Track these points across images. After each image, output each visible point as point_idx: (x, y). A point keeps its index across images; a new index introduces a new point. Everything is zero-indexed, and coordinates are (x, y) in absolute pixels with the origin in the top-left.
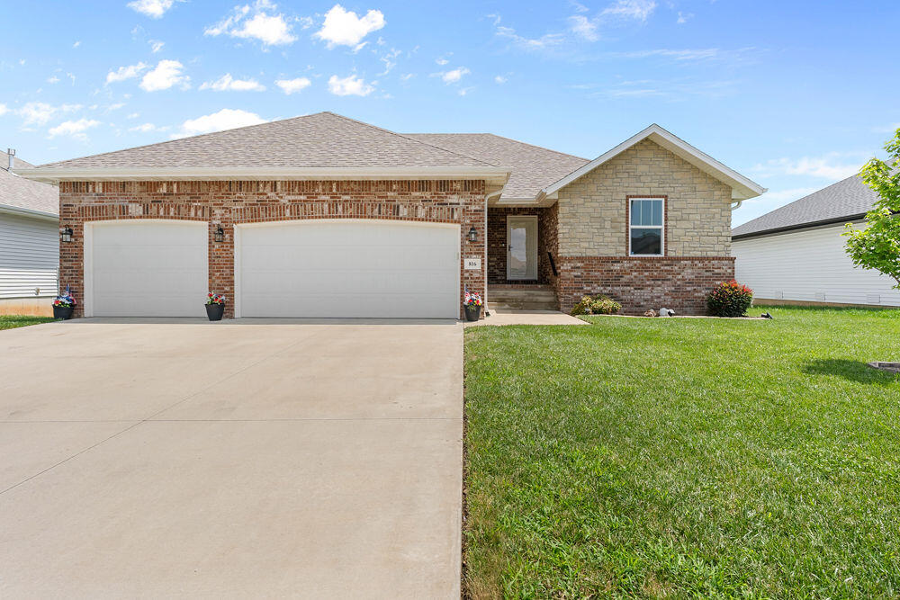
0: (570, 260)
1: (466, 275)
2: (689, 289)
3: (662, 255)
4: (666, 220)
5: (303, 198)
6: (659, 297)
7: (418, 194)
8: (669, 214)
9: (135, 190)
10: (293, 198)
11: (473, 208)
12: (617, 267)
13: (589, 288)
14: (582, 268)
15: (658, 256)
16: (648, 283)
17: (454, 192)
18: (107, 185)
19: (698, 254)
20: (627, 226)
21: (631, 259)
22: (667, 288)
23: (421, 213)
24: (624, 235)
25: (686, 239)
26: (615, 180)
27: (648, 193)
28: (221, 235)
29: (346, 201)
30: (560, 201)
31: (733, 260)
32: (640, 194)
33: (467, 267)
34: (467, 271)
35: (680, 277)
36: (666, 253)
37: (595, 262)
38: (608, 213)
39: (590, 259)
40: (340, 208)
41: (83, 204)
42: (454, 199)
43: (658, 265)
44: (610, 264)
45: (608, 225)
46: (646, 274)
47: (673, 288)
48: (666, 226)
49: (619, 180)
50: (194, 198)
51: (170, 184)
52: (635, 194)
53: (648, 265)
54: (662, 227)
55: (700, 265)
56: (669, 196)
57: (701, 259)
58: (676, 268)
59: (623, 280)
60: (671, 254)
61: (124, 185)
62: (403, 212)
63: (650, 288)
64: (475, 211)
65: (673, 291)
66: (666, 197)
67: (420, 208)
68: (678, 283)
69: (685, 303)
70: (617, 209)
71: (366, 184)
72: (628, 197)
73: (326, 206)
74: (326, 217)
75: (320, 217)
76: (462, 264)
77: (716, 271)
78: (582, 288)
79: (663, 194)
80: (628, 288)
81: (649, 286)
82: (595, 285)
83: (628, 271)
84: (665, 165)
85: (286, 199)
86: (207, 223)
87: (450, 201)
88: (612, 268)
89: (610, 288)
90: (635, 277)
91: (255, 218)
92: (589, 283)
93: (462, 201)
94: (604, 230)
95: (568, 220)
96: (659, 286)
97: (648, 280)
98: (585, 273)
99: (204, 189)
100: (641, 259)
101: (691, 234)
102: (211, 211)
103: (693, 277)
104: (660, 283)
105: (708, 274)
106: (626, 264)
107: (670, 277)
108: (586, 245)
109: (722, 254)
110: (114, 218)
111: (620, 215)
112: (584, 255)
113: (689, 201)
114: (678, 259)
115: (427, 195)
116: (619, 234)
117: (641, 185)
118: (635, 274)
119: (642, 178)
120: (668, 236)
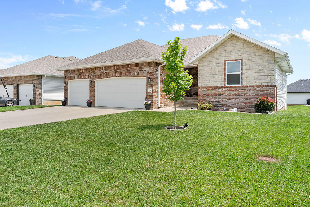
0: (202, 88)
1: (148, 94)
2: (252, 100)
4: (242, 70)
5: (108, 71)
6: (238, 103)
7: (135, 68)
8: (243, 67)
9: (76, 71)
10: (106, 71)
11: (150, 71)
12: (220, 90)
13: (209, 99)
14: (206, 91)
15: (239, 85)
16: (233, 97)
17: (145, 66)
18: (72, 70)
19: (257, 84)
20: (225, 73)
21: (225, 87)
22: (242, 99)
23: (136, 74)
24: (224, 77)
25: (251, 77)
26: (220, 54)
27: (234, 59)
28: (92, 83)
29: (118, 71)
30: (198, 65)
31: (274, 86)
32: (231, 59)
33: (148, 91)
34: (148, 93)
35: (248, 94)
36: (242, 84)
37: (211, 88)
38: (217, 68)
39: (209, 87)
40: (116, 74)
41: (68, 76)
42: (145, 69)
43: (238, 89)
44: (217, 89)
45: (217, 73)
46: (233, 93)
47: (245, 100)
48: (242, 72)
49: (221, 54)
50: (87, 73)
51: (83, 69)
52: (228, 59)
53: (233, 89)
54: (240, 73)
55: (257, 89)
56: (243, 59)
57: (258, 86)
58: (246, 90)
59: (222, 96)
60: (244, 85)
61: (75, 70)
62: (132, 74)
63: (234, 99)
64: (151, 72)
65: (244, 101)
67: (136, 72)
68: (247, 97)
69: (251, 106)
70: (221, 67)
71: (122, 66)
72: (225, 61)
73: (113, 73)
74: (113, 77)
75: (112, 77)
76: (147, 90)
77: (266, 92)
78: (206, 99)
79: (241, 58)
80: (225, 99)
81: (234, 98)
82: (211, 98)
83: (225, 92)
84: (241, 45)
85: (105, 72)
86: (89, 80)
87: (144, 69)
88: (218, 91)
89: (217, 99)
90: (228, 94)
91: (98, 78)
92: (209, 97)
93: (147, 69)
94: (215, 75)
95: (201, 72)
96: (238, 98)
97: (233, 96)
98: (207, 93)
99: (89, 70)
100: (230, 87)
101: (253, 75)
102: (90, 76)
103: (254, 94)
104: (238, 97)
105: (262, 93)
106: (224, 89)
107: (243, 94)
108: (208, 82)
109: (269, 84)
110: (73, 79)
111: (222, 69)
112: (207, 86)
113: (253, 60)
114: (247, 87)
115: (138, 68)
116: (222, 77)
117: (231, 55)
118: (228, 93)
119: (231, 53)
120: (243, 76)
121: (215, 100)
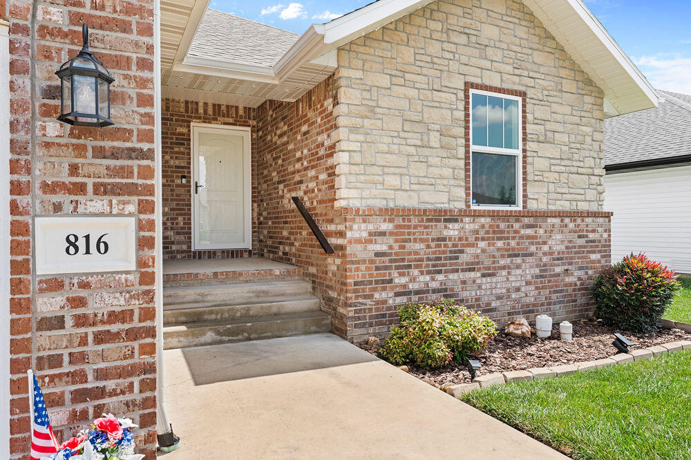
0: (367, 215)
2: (558, 270)
3: (518, 207)
4: (524, 140)
6: (518, 290)
8: (529, 128)
12: (453, 231)
13: (403, 280)
14: (391, 234)
15: (513, 208)
16: (502, 262)
19: (565, 206)
20: (467, 146)
21: (476, 215)
22: (531, 271)
24: (462, 163)
25: (552, 177)
26: (446, 46)
27: (497, 84)
30: (344, 73)
31: (608, 215)
32: (487, 82)
35: (546, 248)
36: (525, 202)
37: (415, 221)
39: (406, 213)
43: (517, 226)
44: (441, 225)
45: (434, 139)
46: (500, 244)
47: (537, 271)
48: (524, 151)
49: (452, 47)
52: (478, 81)
53: (503, 226)
54: (518, 152)
55: (571, 225)
56: (530, 93)
57: (573, 215)
58: (541, 231)
59: (464, 258)
60: (532, 205)
63: (504, 273)
65: (537, 277)
66: (523, 95)
68: (545, 259)
69: (554, 296)
70: (450, 107)
72: (467, 86)
77: (591, 236)
78: (391, 281)
79: (523, 89)
80: (472, 275)
81: (504, 268)
82: (416, 272)
83: (472, 239)
84: (522, 32)
88: (445, 233)
89: (440, 277)
90: (483, 251)
92: (404, 268)
94: (426, 151)
95: (359, 120)
96: (518, 267)
97: (503, 256)
98: (396, 246)
100: (492, 215)
101: (557, 168)
103: (563, 247)
104: (519, 260)
105: (582, 242)
106: (469, 225)
107: (533, 249)
108: (393, 181)
109: (595, 207)
111: (454, 120)
112: (391, 205)
113: (555, 107)
114: (545, 215)
116: (453, 162)
117: (487, 64)
118: (482, 244)
119: (490, 51)
120: (529, 168)
121: (434, 285)
